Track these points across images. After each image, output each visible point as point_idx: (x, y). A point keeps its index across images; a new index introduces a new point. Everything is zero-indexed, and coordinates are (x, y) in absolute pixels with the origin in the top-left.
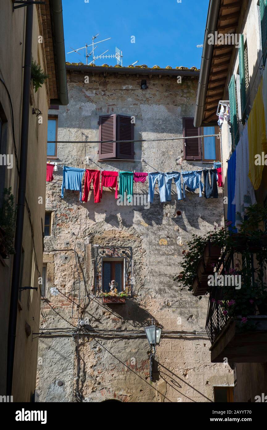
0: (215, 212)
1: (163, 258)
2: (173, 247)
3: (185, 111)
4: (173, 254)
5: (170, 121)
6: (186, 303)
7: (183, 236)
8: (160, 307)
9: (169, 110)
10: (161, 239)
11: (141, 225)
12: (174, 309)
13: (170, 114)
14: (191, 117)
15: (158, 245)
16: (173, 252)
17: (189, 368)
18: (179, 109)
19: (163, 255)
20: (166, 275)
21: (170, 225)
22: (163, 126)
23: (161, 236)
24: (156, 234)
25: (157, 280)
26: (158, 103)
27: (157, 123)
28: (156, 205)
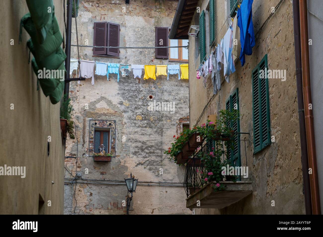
0: (176, 97)
1: (139, 129)
2: (146, 122)
3: (157, 22)
4: (146, 127)
5: (146, 29)
6: (154, 162)
7: (153, 114)
8: (136, 164)
9: (146, 21)
10: (137, 115)
11: (123, 105)
12: (145, 166)
13: (146, 23)
14: (162, 27)
15: (135, 119)
16: (146, 125)
17: (155, 208)
18: (153, 20)
19: (139, 127)
20: (140, 142)
21: (144, 106)
22: (141, 33)
23: (138, 113)
24: (133, 112)
25: (134, 145)
26: (138, 14)
27: (137, 30)
28: (135, 90)
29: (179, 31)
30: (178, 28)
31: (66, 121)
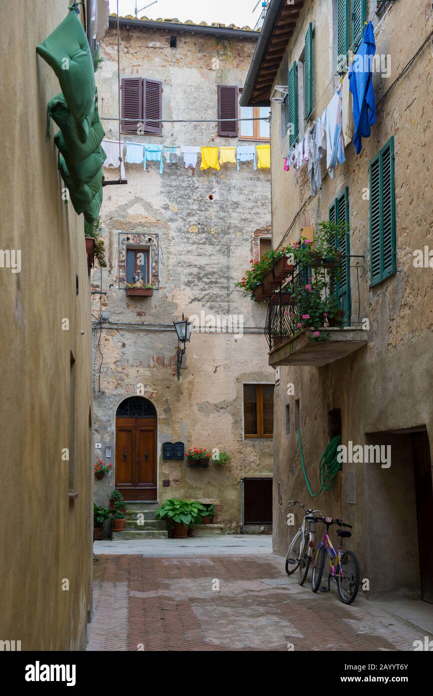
0: (250, 197)
1: (194, 247)
2: (204, 235)
3: (221, 77)
4: (204, 243)
5: (203, 88)
6: (216, 297)
7: (215, 224)
8: (190, 301)
9: (203, 75)
10: (191, 226)
11: (169, 209)
12: (204, 303)
13: (203, 80)
14: (227, 85)
15: (188, 232)
16: (204, 240)
17: (219, 364)
18: (213, 75)
19: (193, 244)
20: (196, 266)
21: (202, 211)
22: (195, 95)
23: (192, 223)
24: (185, 220)
25: (188, 270)
26: (190, 65)
27: (188, 90)
28: (187, 187)
29: (256, 93)
30: (255, 89)
31: (94, 240)
